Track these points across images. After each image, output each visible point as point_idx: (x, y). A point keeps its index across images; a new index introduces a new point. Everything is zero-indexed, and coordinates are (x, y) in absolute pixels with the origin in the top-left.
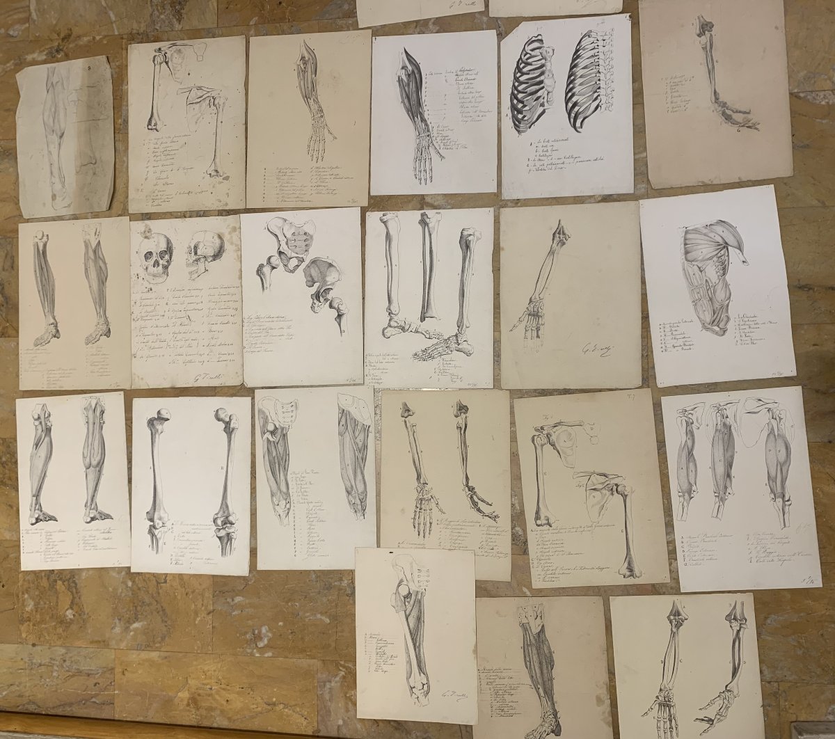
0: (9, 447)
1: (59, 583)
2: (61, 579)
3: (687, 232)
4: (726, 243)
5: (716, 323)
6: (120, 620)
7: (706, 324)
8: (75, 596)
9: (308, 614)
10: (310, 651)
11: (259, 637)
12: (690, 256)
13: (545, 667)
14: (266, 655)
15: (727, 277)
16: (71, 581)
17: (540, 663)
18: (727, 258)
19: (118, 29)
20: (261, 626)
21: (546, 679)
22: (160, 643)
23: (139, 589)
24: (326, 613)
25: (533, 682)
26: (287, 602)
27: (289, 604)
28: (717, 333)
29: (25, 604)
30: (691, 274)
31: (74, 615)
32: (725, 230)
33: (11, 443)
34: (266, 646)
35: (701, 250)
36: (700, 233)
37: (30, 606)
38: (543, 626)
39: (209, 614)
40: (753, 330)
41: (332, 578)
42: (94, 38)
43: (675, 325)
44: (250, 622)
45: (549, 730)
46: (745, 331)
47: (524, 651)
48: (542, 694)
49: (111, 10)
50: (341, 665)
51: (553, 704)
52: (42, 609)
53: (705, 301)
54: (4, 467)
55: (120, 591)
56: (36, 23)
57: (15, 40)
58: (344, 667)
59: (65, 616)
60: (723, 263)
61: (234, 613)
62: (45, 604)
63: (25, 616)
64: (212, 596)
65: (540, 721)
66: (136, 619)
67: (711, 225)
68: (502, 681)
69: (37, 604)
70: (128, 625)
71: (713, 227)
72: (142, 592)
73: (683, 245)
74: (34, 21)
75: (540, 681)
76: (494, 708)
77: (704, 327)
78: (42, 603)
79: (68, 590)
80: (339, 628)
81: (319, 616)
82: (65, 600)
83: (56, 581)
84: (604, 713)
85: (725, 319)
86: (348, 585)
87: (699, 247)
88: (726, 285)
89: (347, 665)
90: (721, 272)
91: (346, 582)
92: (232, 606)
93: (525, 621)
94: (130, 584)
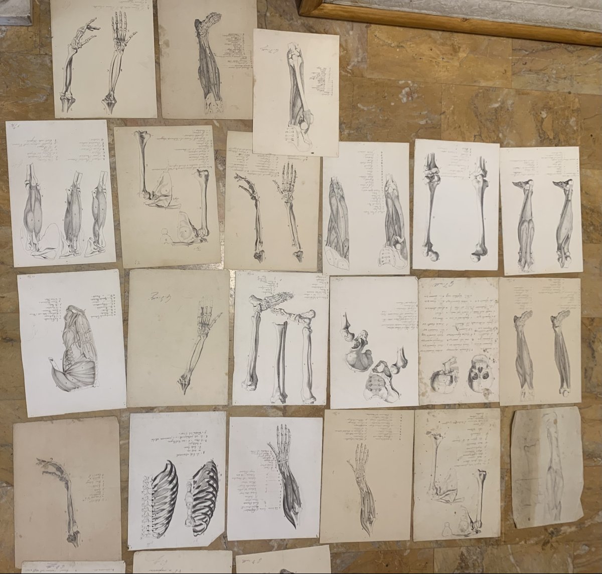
0: (588, 237)
1: (551, 137)
2: (551, 139)
3: (93, 383)
4: (64, 374)
5: (75, 316)
6: (508, 109)
7: (82, 314)
8: (540, 127)
9: (373, 110)
10: (372, 84)
11: (409, 94)
12: (91, 365)
13: (205, 69)
14: (403, 82)
15: (65, 349)
16: (543, 138)
17: (208, 72)
18: (65, 363)
19: (508, 549)
20: (406, 102)
21: (205, 60)
22: (479, 92)
23: (494, 131)
24: (360, 111)
25: (214, 58)
26: (388, 119)
27: (386, 118)
28: (74, 307)
29: (576, 122)
30: (91, 352)
31: (541, 113)
32: (65, 384)
33: (587, 240)
34: (404, 88)
35: (83, 369)
36: (83, 382)
37: (572, 121)
38: (205, 98)
39: (444, 112)
40: (48, 309)
41: (356, 136)
42: (526, 542)
43: (104, 314)
44: (415, 105)
45: (203, 24)
46: (53, 309)
47: (219, 80)
48: (207, 49)
49: (513, 564)
50: (350, 73)
51: (200, 42)
52: (564, 118)
53: (81, 331)
54: (591, 222)
55: (508, 131)
56: (568, 555)
57: (583, 543)
58: (348, 72)
59: (547, 113)
60: (67, 359)
61: (426, 112)
62: (561, 122)
63: (576, 114)
64: (442, 125)
65: (210, 30)
66: (496, 110)
67: (75, 388)
68: (235, 59)
69: (568, 122)
70: (502, 106)
71: (73, 387)
72: (491, 129)
73: (96, 373)
74: (570, 556)
75: (209, 59)
76: (242, 40)
77: (83, 312)
78: (564, 123)
79: (545, 132)
80: (351, 99)
81: (365, 109)
82: (547, 125)
83: (554, 138)
84: (164, 35)
85: (67, 318)
86: (344, 130)
87: (84, 372)
88: (65, 343)
89: (346, 73)
90: (69, 353)
91: (346, 133)
92: (427, 117)
93: (218, 102)
94: (501, 135)
